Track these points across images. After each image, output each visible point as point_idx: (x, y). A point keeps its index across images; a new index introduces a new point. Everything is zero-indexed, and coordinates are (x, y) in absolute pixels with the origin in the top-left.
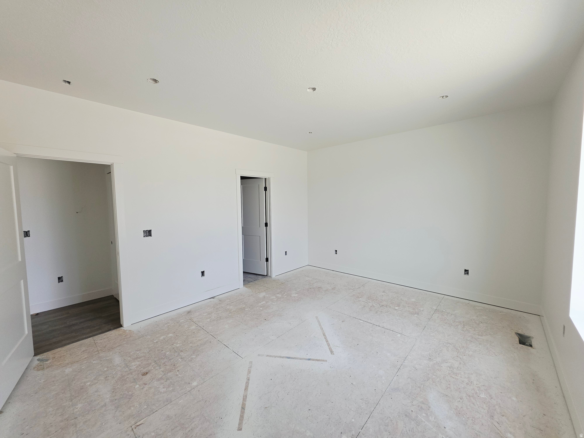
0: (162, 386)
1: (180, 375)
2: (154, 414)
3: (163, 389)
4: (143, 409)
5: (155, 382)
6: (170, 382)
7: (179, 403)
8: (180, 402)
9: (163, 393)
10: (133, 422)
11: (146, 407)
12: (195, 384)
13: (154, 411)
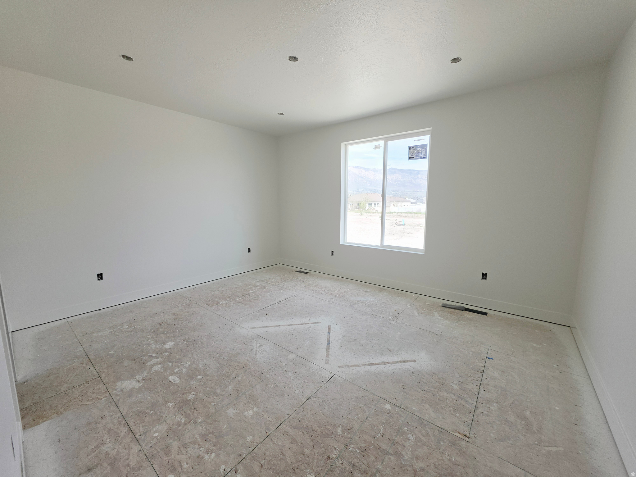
0: (407, 444)
1: (381, 430)
2: (443, 427)
3: (410, 438)
4: (446, 443)
5: (406, 458)
6: (396, 437)
7: (418, 410)
8: (416, 409)
9: (415, 434)
10: (463, 443)
11: (442, 443)
12: (388, 406)
13: (440, 429)
